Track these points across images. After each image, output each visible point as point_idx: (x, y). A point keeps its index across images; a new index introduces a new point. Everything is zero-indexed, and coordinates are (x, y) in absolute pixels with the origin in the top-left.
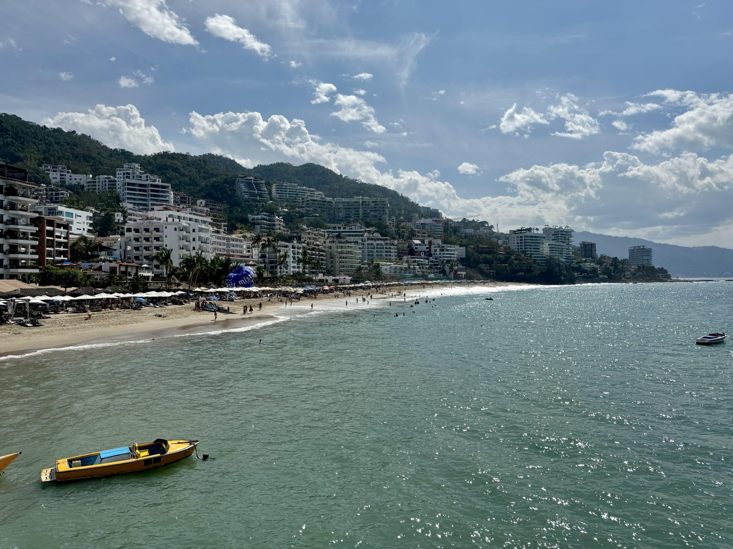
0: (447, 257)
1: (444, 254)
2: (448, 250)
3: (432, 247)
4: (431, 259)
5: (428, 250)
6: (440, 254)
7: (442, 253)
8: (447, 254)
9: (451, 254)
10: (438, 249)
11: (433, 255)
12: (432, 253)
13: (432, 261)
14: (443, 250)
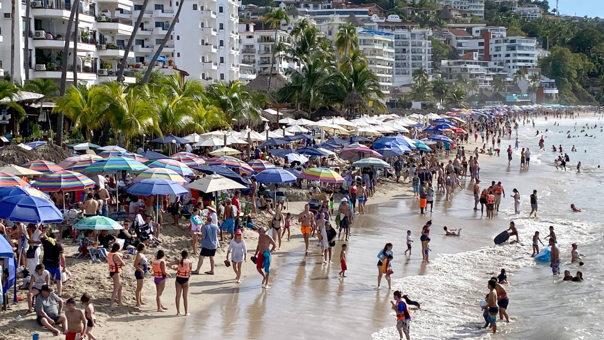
0: (520, 61)
1: (515, 55)
2: (521, 48)
3: (492, 41)
4: (491, 65)
5: (483, 47)
6: (508, 55)
7: (511, 53)
8: (520, 55)
9: (527, 55)
10: (504, 46)
11: (493, 58)
12: (492, 52)
13: (494, 70)
14: (513, 48)
